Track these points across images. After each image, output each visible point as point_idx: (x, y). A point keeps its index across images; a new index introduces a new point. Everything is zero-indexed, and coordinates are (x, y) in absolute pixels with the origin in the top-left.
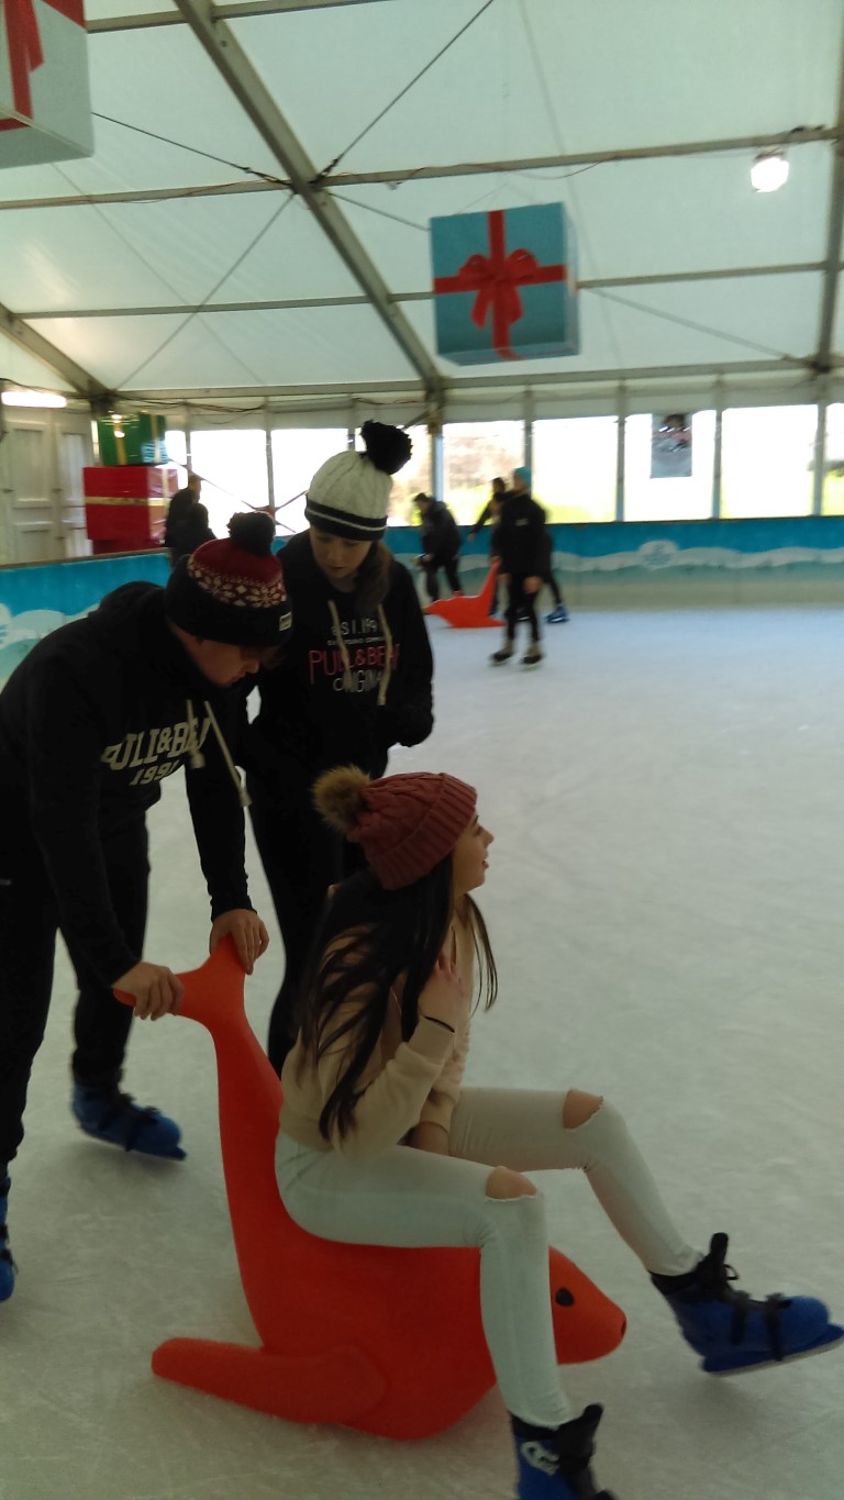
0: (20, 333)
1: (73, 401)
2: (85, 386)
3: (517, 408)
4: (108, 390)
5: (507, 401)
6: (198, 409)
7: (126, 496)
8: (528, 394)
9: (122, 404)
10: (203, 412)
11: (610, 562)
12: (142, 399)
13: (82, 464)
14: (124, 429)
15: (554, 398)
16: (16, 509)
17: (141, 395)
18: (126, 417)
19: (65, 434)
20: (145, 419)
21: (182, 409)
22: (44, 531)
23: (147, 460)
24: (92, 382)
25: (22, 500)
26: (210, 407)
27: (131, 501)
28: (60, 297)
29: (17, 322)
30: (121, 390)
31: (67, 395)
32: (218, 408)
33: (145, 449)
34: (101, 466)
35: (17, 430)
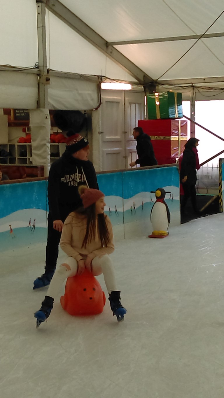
0: (111, 52)
1: (136, 86)
2: (142, 79)
4: (153, 80)
6: (199, 89)
7: (159, 135)
9: (160, 87)
10: (201, 90)
12: (170, 84)
13: (138, 119)
14: (160, 100)
16: (104, 142)
17: (170, 82)
18: (161, 94)
19: (130, 103)
20: (171, 95)
21: (191, 89)
22: (117, 153)
23: (171, 116)
24: (145, 76)
25: (107, 137)
26: (205, 88)
27: (162, 138)
28: (132, 33)
29: (110, 47)
30: (159, 80)
31: (132, 83)
32: (210, 88)
33: (170, 110)
34: (147, 119)
35: (106, 102)
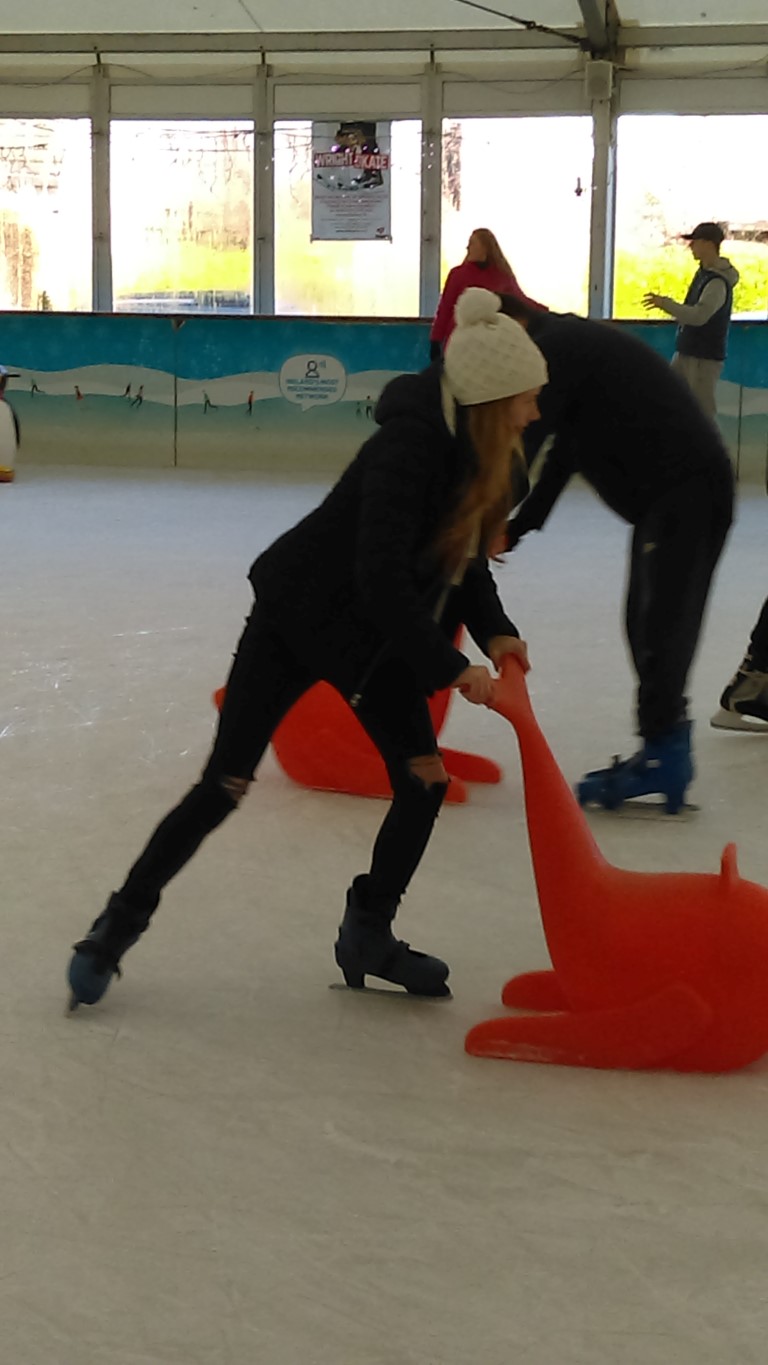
3: (81, 95)
5: (64, 80)
8: (100, 68)
11: (229, 391)
15: (147, 80)
